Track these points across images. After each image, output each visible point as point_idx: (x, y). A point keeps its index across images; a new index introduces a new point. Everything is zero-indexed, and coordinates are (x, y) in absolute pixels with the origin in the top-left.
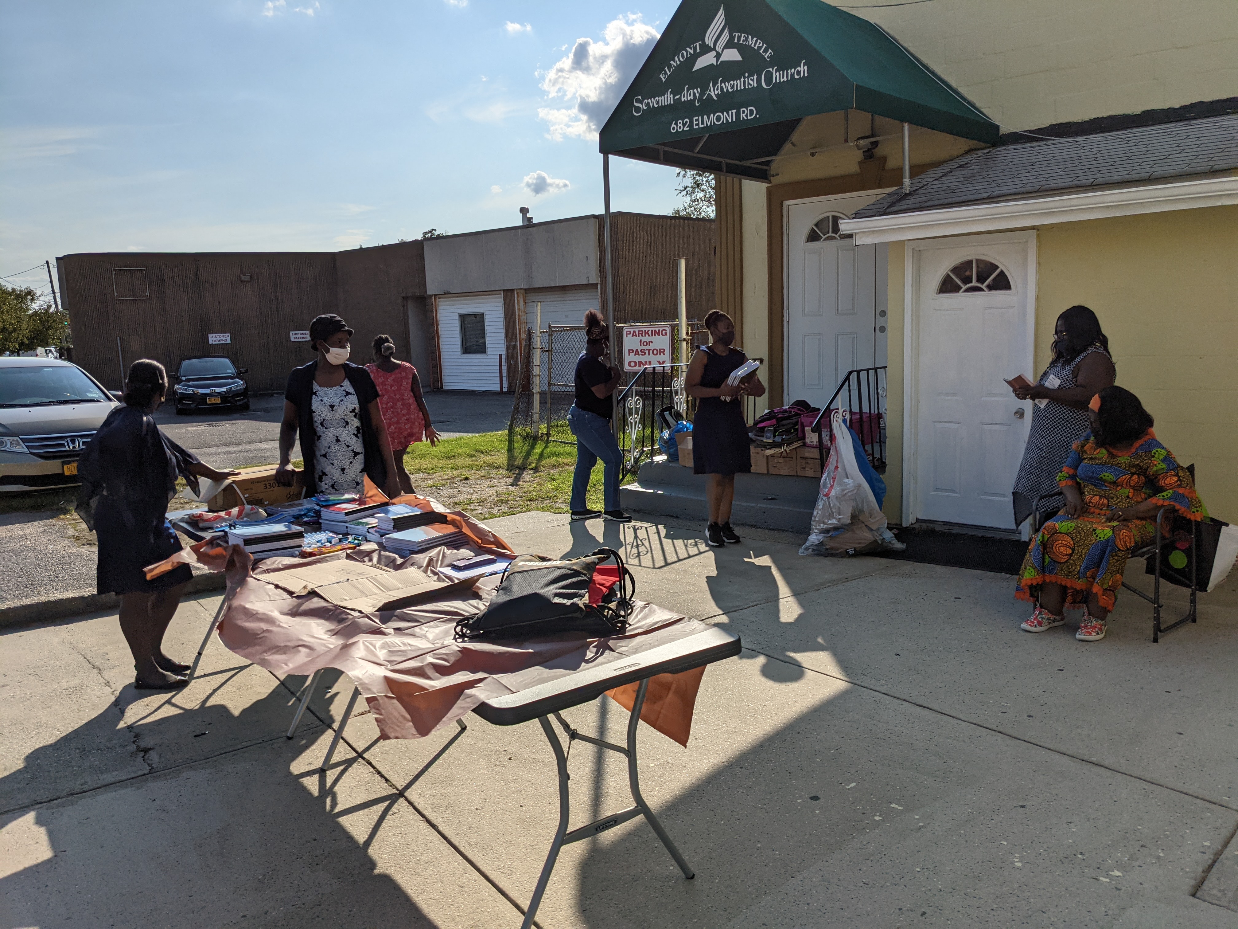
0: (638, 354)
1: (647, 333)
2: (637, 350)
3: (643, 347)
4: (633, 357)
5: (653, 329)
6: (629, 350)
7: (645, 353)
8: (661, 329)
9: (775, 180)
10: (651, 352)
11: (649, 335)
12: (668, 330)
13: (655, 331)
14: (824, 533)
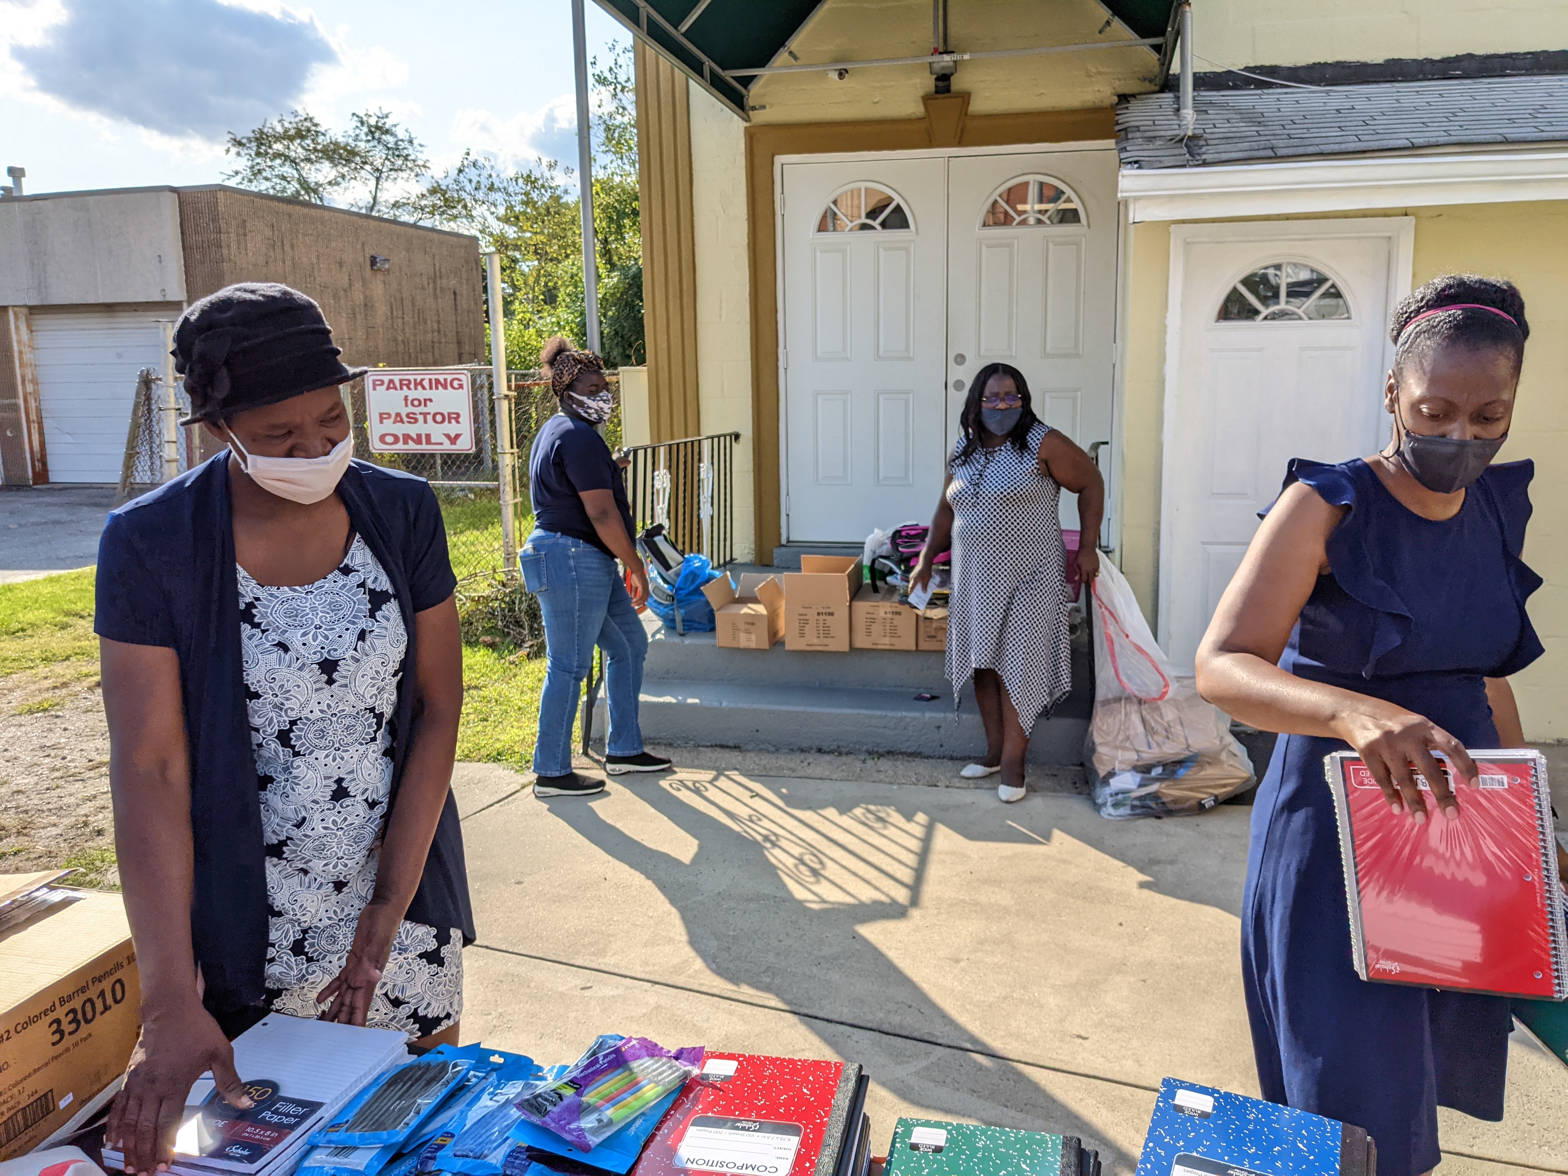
0: (402, 421)
1: (419, 384)
2: (398, 415)
3: (411, 409)
4: (389, 427)
5: (433, 377)
6: (381, 414)
7: (416, 420)
8: (449, 378)
9: (758, 117)
10: (429, 418)
11: (424, 388)
12: (466, 379)
13: (437, 381)
14: (1143, 772)
